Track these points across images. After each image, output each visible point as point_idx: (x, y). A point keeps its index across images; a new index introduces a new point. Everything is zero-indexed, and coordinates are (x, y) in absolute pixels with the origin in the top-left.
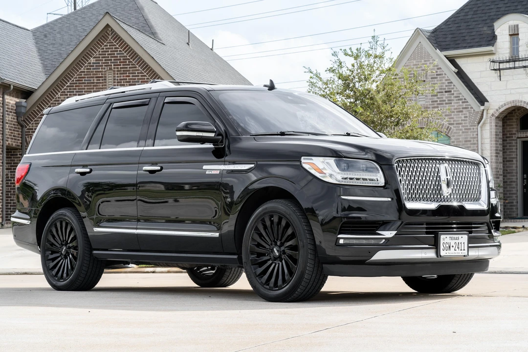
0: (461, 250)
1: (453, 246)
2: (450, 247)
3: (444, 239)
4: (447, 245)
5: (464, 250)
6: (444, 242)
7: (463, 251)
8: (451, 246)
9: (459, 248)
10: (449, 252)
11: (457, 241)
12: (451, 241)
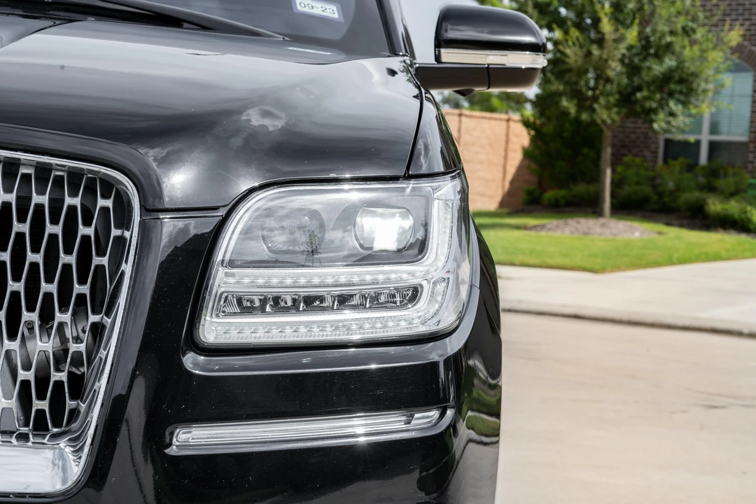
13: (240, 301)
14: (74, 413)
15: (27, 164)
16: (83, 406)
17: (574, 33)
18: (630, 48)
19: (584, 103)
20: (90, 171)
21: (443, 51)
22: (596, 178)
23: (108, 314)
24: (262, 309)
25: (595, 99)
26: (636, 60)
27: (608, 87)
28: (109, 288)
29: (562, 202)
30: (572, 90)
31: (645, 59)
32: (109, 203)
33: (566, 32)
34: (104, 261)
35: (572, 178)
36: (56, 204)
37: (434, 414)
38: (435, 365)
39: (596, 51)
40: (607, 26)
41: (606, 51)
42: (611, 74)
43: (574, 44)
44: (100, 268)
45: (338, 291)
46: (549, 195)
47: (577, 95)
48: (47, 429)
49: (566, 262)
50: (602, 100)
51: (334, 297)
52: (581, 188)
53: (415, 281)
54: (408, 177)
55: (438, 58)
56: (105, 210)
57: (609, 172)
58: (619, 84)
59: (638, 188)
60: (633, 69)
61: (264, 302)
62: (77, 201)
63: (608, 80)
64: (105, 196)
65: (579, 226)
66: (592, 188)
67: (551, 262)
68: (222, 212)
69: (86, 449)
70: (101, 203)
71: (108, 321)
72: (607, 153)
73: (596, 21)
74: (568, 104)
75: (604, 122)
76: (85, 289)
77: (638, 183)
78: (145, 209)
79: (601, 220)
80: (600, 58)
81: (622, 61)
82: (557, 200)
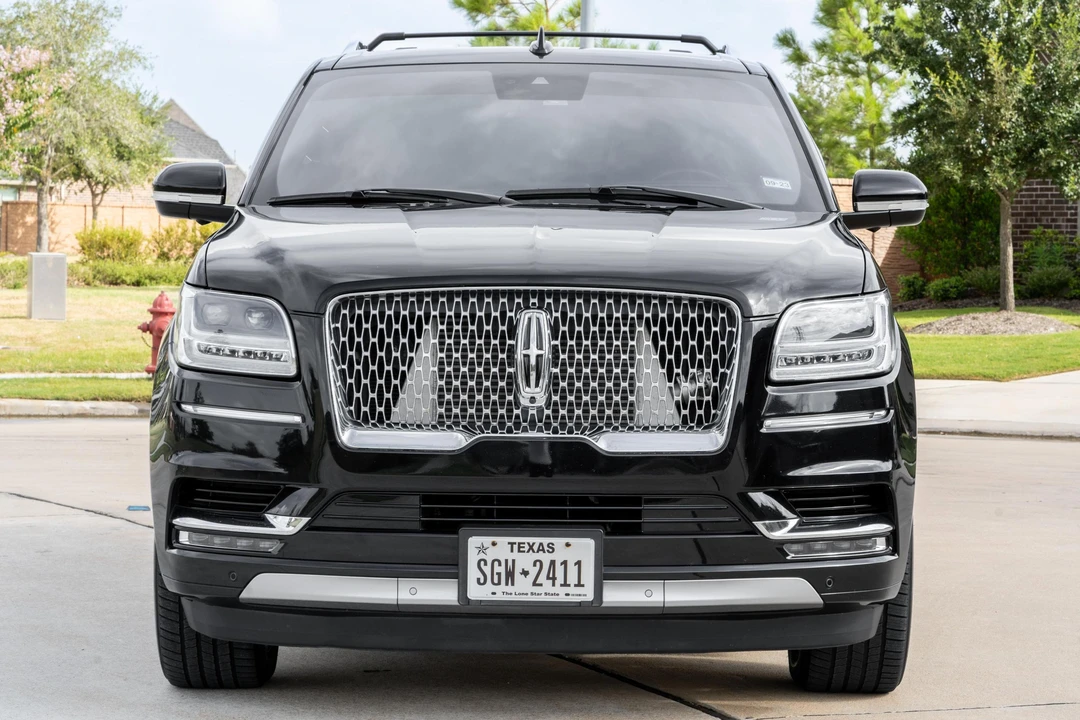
0: (565, 584)
1: (525, 573)
2: (510, 575)
3: (482, 549)
4: (502, 570)
5: (579, 585)
6: (482, 556)
7: (572, 590)
8: (518, 571)
9: (554, 579)
10: (509, 589)
11: (546, 558)
12: (516, 555)
13: (785, 359)
14: (715, 415)
15: (685, 299)
16: (719, 413)
17: (955, 77)
18: (1027, 90)
19: (973, 164)
20: (715, 300)
21: (859, 203)
22: (995, 260)
23: (728, 368)
24: (796, 363)
25: (986, 160)
26: (1037, 106)
27: (1003, 143)
28: (728, 356)
29: (953, 293)
30: (957, 149)
31: (1047, 104)
32: (724, 315)
33: (944, 77)
34: (725, 343)
35: (965, 262)
36: (701, 317)
37: (883, 413)
38: (882, 389)
39: (984, 98)
40: (996, 64)
41: (997, 98)
42: (1006, 125)
43: (955, 91)
44: (723, 346)
45: (832, 353)
46: (935, 285)
47: (964, 157)
48: (702, 424)
49: (963, 369)
50: (995, 161)
51: (830, 357)
52: (976, 274)
53: (870, 347)
54: (863, 294)
55: (855, 208)
56: (723, 318)
57: (1010, 250)
58: (1016, 138)
59: (1051, 269)
60: (1033, 118)
61: (797, 360)
62: (710, 315)
63: (1002, 134)
64: (723, 312)
65: (976, 323)
66: (990, 272)
67: (942, 370)
68: (778, 316)
69: (726, 430)
70: (721, 315)
71: (728, 372)
72: (1007, 227)
73: (983, 60)
74: (951, 169)
75: (999, 187)
76: (717, 357)
77: (1050, 263)
78: (743, 316)
79: (1005, 314)
80: (991, 107)
81: (1018, 108)
82: (946, 291)
